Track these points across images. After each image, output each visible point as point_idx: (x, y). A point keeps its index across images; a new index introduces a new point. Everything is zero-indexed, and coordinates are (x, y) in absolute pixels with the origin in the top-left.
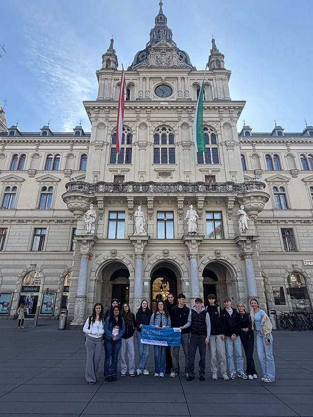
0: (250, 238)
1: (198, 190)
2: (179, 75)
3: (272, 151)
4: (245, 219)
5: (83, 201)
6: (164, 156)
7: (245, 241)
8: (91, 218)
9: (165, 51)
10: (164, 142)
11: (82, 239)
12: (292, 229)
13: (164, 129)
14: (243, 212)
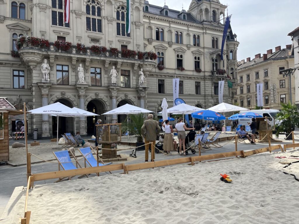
0: (145, 88)
1: (118, 56)
3: (160, 26)
4: (142, 77)
5: (38, 56)
6: (94, 25)
7: (142, 90)
8: (47, 70)
10: (94, 14)
11: (43, 85)
12: (164, 80)
13: (93, 2)
14: (142, 73)
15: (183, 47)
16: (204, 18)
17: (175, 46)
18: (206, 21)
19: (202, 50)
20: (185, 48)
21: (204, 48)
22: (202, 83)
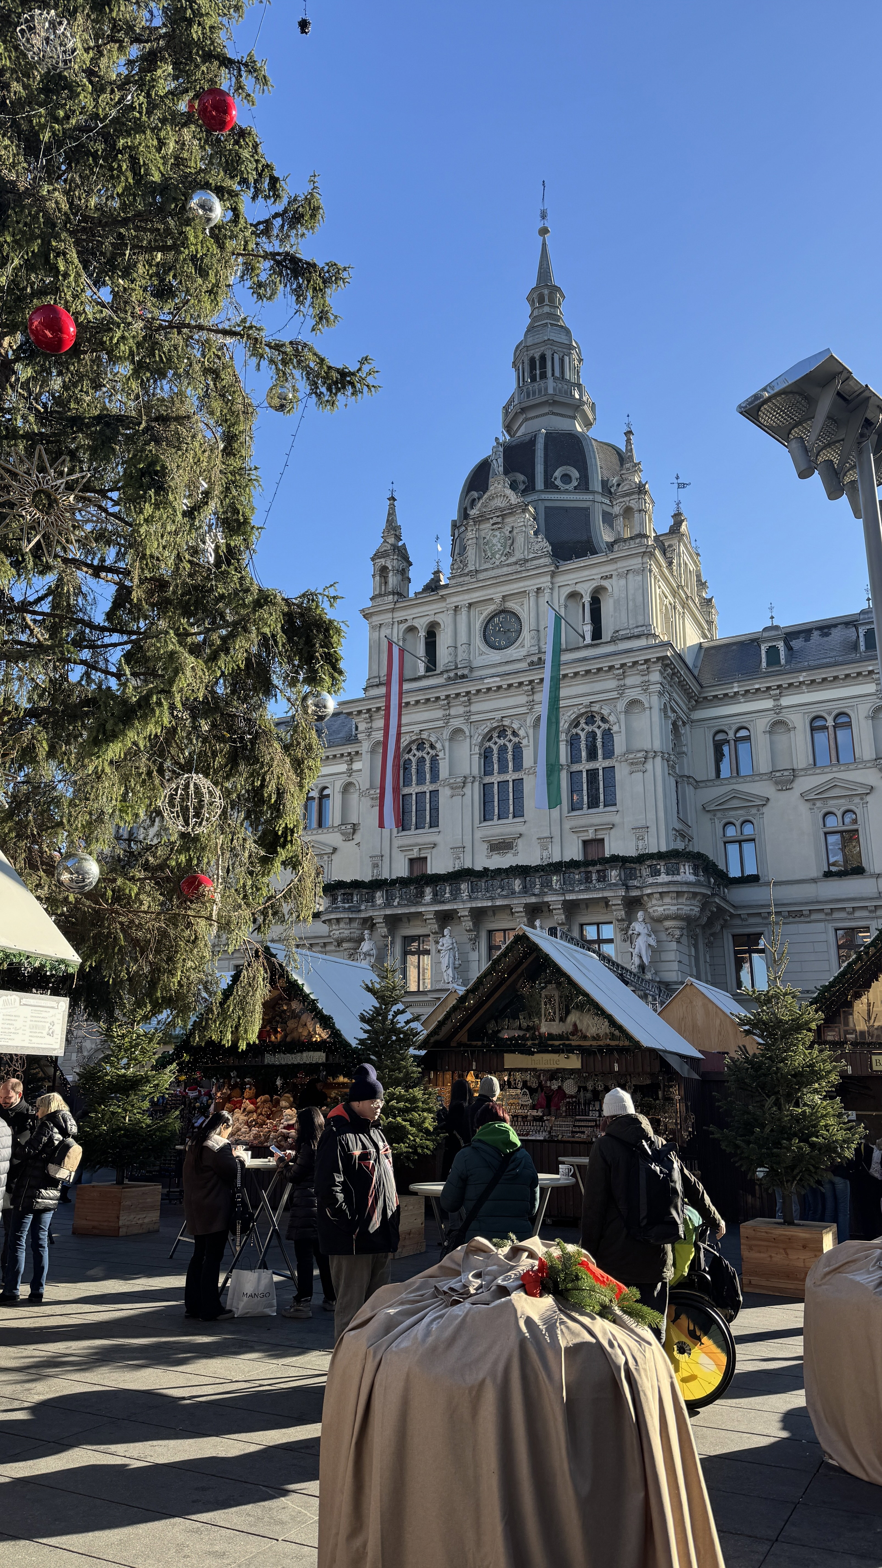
2: (530, 585)
5: (354, 925)
6: (503, 801)
9: (499, 520)
10: (503, 769)
13: (502, 733)
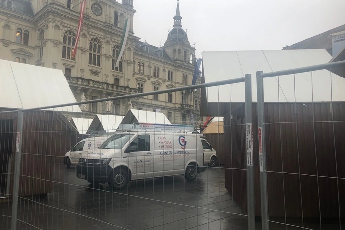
4: (131, 107)
6: (94, 60)
10: (95, 51)
13: (95, 41)
15: (160, 81)
16: (177, 57)
17: (153, 80)
18: (179, 60)
19: (173, 84)
20: (161, 81)
21: (176, 83)
22: (173, 113)
